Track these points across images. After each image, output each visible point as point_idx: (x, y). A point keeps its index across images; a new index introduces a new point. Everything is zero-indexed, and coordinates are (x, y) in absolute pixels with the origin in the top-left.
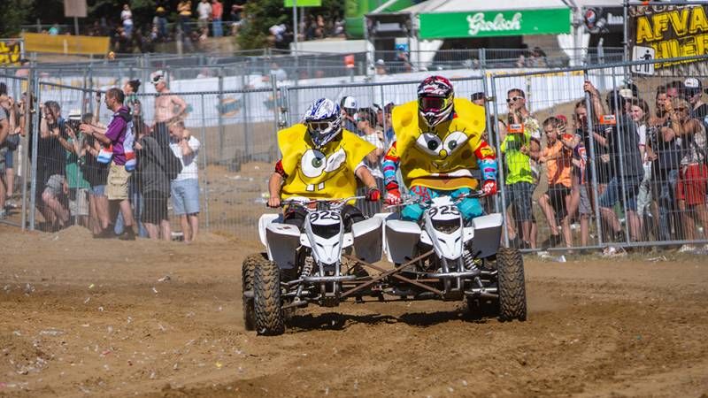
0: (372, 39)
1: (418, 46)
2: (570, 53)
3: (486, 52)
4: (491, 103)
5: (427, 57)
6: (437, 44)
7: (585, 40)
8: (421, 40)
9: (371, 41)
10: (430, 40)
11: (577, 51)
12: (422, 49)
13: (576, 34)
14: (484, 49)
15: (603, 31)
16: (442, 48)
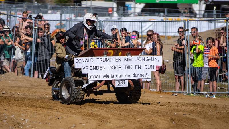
0: (116, 1)
1: (135, 6)
2: (197, 12)
3: (168, 10)
4: (187, 31)
5: (138, 10)
6: (142, 5)
7: (203, 7)
8: (136, 3)
9: (115, 2)
10: (140, 3)
11: (201, 11)
12: (136, 7)
13: (200, 4)
14: (167, 9)
15: (211, 3)
16: (145, 7)
